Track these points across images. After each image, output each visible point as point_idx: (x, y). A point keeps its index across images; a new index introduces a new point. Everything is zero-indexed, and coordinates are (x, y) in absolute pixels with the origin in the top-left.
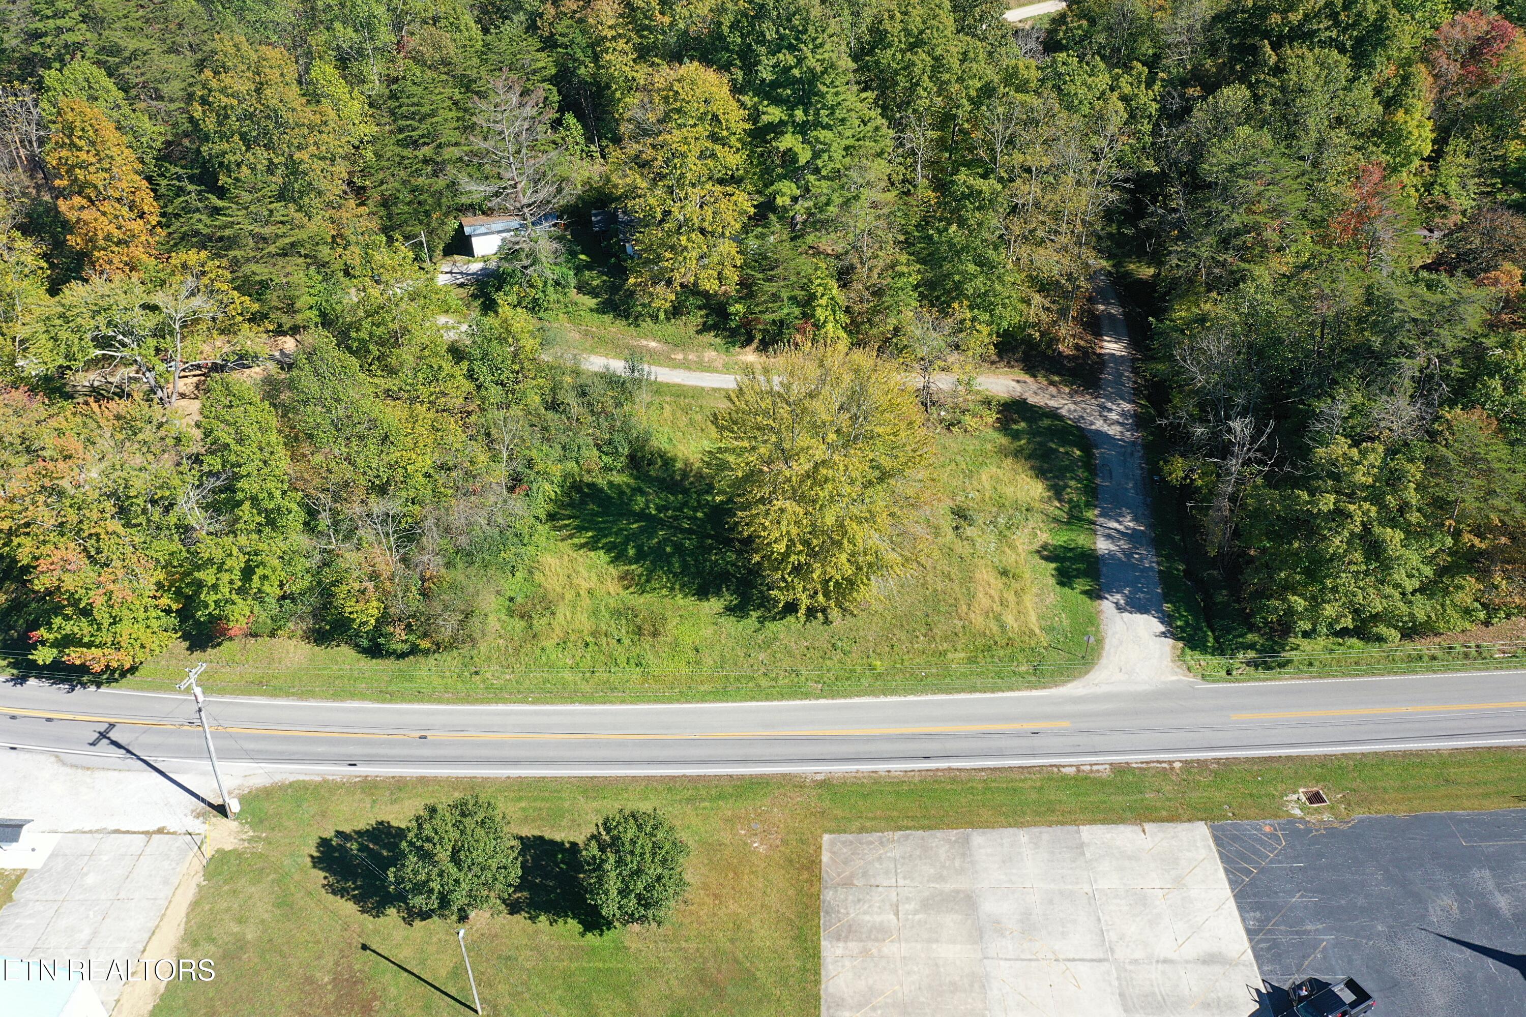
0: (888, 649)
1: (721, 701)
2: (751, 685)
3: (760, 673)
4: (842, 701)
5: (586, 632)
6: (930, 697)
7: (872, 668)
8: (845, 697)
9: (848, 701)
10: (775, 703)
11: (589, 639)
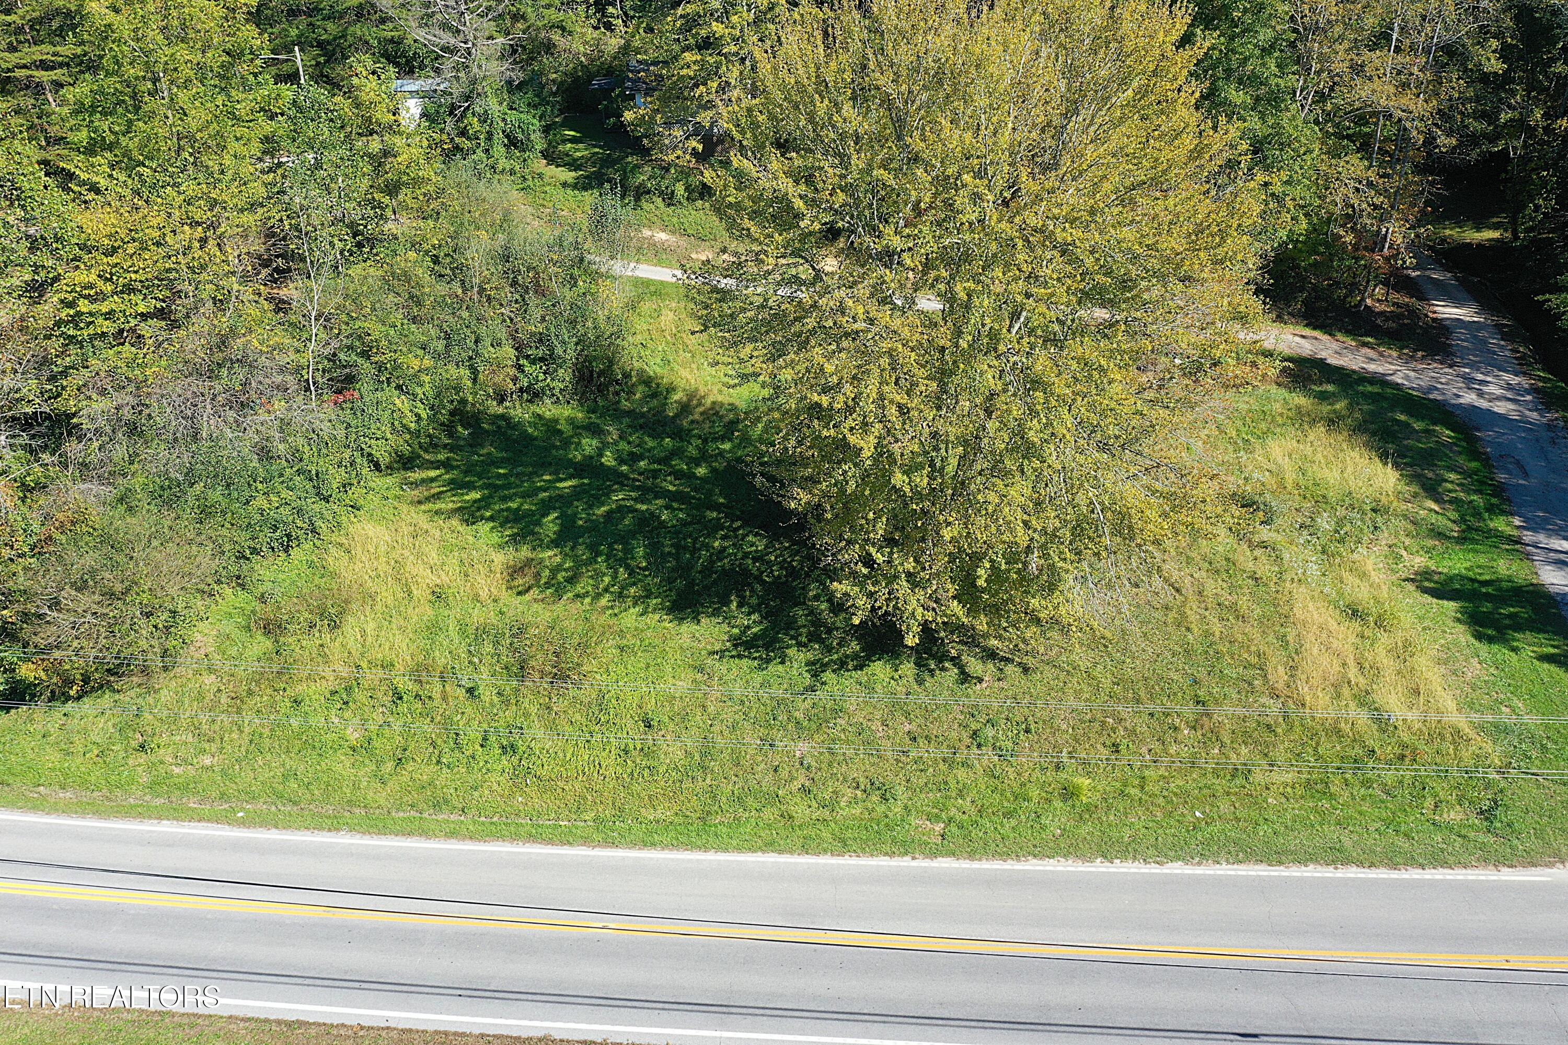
0: (1105, 753)
1: (690, 846)
2: (770, 814)
3: (797, 785)
4: (996, 865)
5: (400, 668)
6: (1224, 870)
7: (1069, 793)
8: (1005, 856)
9: (1010, 865)
10: (826, 860)
11: (404, 684)
